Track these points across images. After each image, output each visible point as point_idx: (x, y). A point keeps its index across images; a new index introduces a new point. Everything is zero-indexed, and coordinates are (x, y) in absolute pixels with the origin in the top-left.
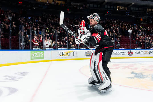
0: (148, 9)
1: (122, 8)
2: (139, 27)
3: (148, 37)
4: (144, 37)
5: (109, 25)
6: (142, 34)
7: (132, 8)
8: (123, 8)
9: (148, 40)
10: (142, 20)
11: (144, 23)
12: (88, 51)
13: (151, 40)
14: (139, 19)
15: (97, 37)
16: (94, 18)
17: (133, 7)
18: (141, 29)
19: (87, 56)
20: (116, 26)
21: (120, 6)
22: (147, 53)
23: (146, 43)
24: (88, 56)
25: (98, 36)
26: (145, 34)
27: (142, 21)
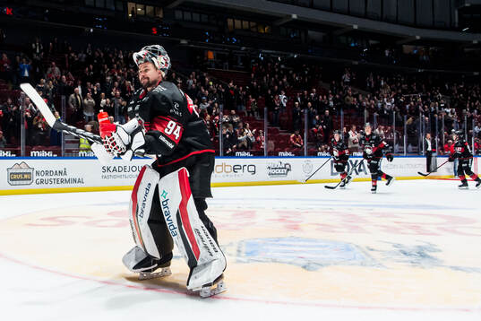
0: (230, 22)
1: (145, 9)
2: (202, 81)
3: (231, 115)
4: (218, 115)
5: (98, 68)
6: (212, 105)
7: (178, 15)
8: (147, 12)
9: (231, 125)
10: (211, 55)
11: (217, 66)
12: (19, 161)
13: (241, 124)
14: (202, 53)
15: (169, 130)
16: (154, 59)
17: (183, 11)
18: (207, 87)
19: (14, 182)
20: (123, 75)
21: (139, 3)
22: (228, 169)
23: (225, 135)
24: (18, 182)
25: (169, 126)
26: (221, 106)
27: (211, 61)
